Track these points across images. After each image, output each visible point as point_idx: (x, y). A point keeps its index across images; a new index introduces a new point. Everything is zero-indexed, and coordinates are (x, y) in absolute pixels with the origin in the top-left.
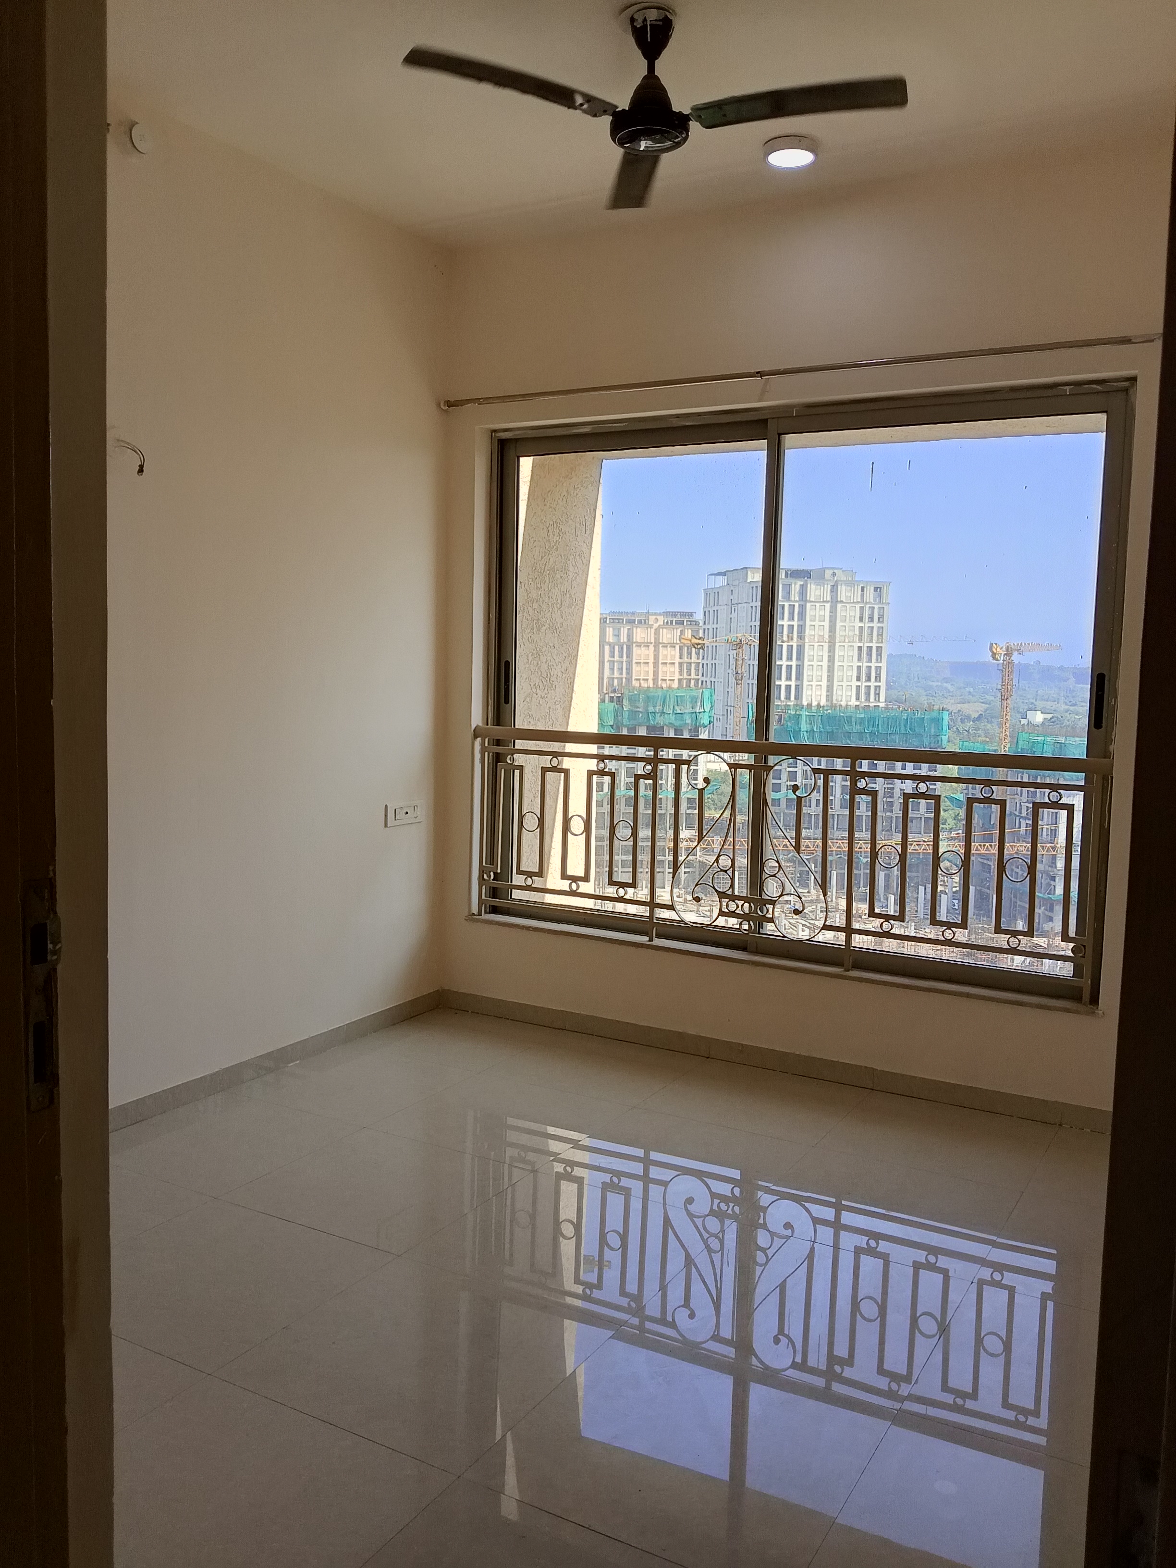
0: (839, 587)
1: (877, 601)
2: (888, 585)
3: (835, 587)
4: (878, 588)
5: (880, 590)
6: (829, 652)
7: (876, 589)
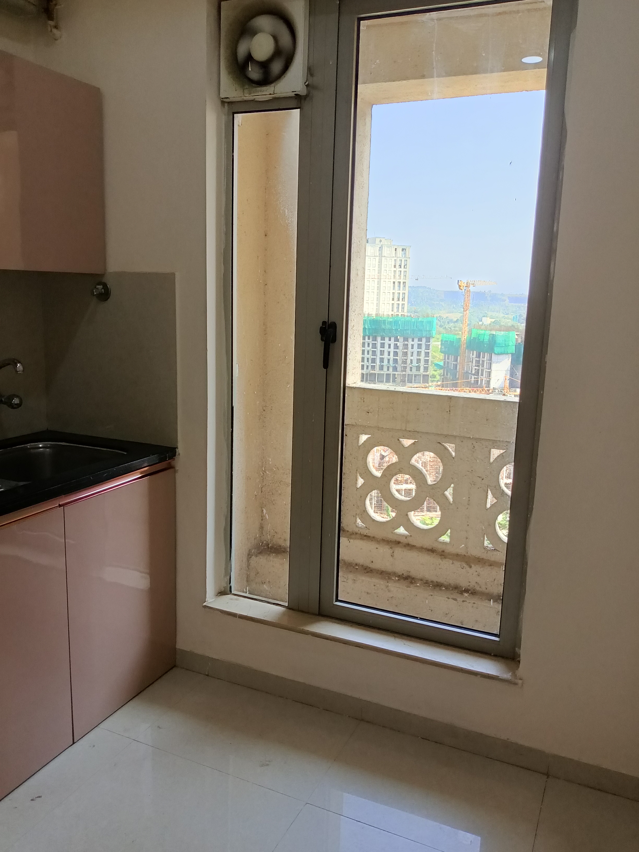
0: (383, 248)
1: (404, 257)
2: (409, 247)
3: (381, 248)
4: (404, 249)
5: (405, 251)
6: (378, 285)
7: (403, 250)
